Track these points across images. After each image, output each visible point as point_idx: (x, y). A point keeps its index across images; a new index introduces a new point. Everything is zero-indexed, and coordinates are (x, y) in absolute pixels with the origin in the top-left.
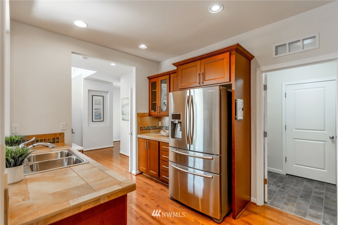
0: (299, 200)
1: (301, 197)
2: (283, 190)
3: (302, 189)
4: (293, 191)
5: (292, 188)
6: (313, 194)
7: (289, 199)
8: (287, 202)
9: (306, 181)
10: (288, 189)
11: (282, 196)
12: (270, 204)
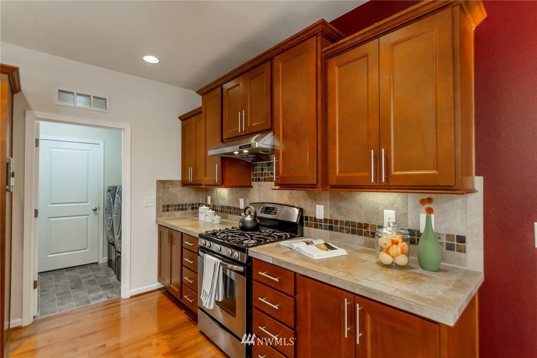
0: (73, 293)
1: (72, 289)
2: (45, 293)
3: (68, 281)
4: (59, 288)
5: (56, 286)
6: (83, 281)
7: (61, 298)
8: (61, 301)
9: (66, 271)
10: (51, 288)
11: (51, 299)
12: (41, 315)
